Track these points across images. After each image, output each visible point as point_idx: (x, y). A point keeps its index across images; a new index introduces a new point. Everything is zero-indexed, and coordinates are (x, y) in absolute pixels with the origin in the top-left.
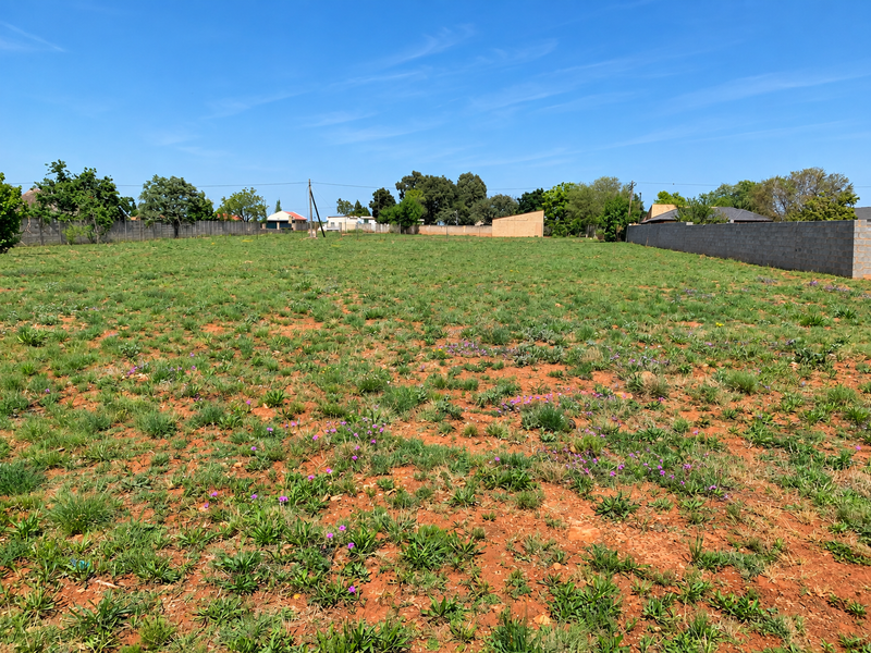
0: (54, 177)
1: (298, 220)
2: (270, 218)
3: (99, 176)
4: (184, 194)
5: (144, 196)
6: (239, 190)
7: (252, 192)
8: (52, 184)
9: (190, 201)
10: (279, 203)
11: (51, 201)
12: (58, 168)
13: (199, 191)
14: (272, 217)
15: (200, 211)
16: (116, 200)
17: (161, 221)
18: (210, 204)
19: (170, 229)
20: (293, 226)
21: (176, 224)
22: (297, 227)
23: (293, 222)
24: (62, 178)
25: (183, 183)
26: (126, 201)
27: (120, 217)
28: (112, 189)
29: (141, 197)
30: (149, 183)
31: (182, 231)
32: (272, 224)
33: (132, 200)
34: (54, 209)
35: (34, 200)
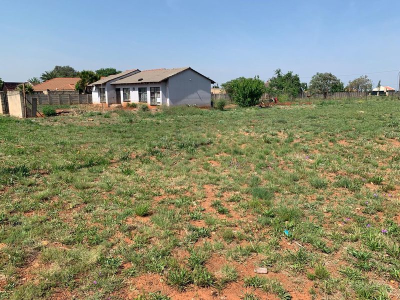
0: (276, 76)
1: (390, 91)
2: (374, 90)
3: (293, 74)
4: (330, 80)
5: (312, 81)
6: (358, 77)
7: (366, 77)
8: (275, 78)
9: (333, 83)
10: (380, 82)
11: (274, 86)
12: (278, 72)
13: (338, 79)
14: (375, 89)
15: (337, 87)
16: (299, 84)
17: (318, 93)
18: (342, 84)
19: (322, 96)
20: (387, 93)
21: (325, 94)
22: (389, 95)
23: (387, 91)
24: (279, 76)
25: (331, 75)
26: (303, 84)
27: (300, 92)
28: (298, 79)
29: (310, 83)
30: (315, 76)
31: (328, 97)
32: (375, 93)
33: (306, 84)
34: (275, 89)
35: (268, 86)
